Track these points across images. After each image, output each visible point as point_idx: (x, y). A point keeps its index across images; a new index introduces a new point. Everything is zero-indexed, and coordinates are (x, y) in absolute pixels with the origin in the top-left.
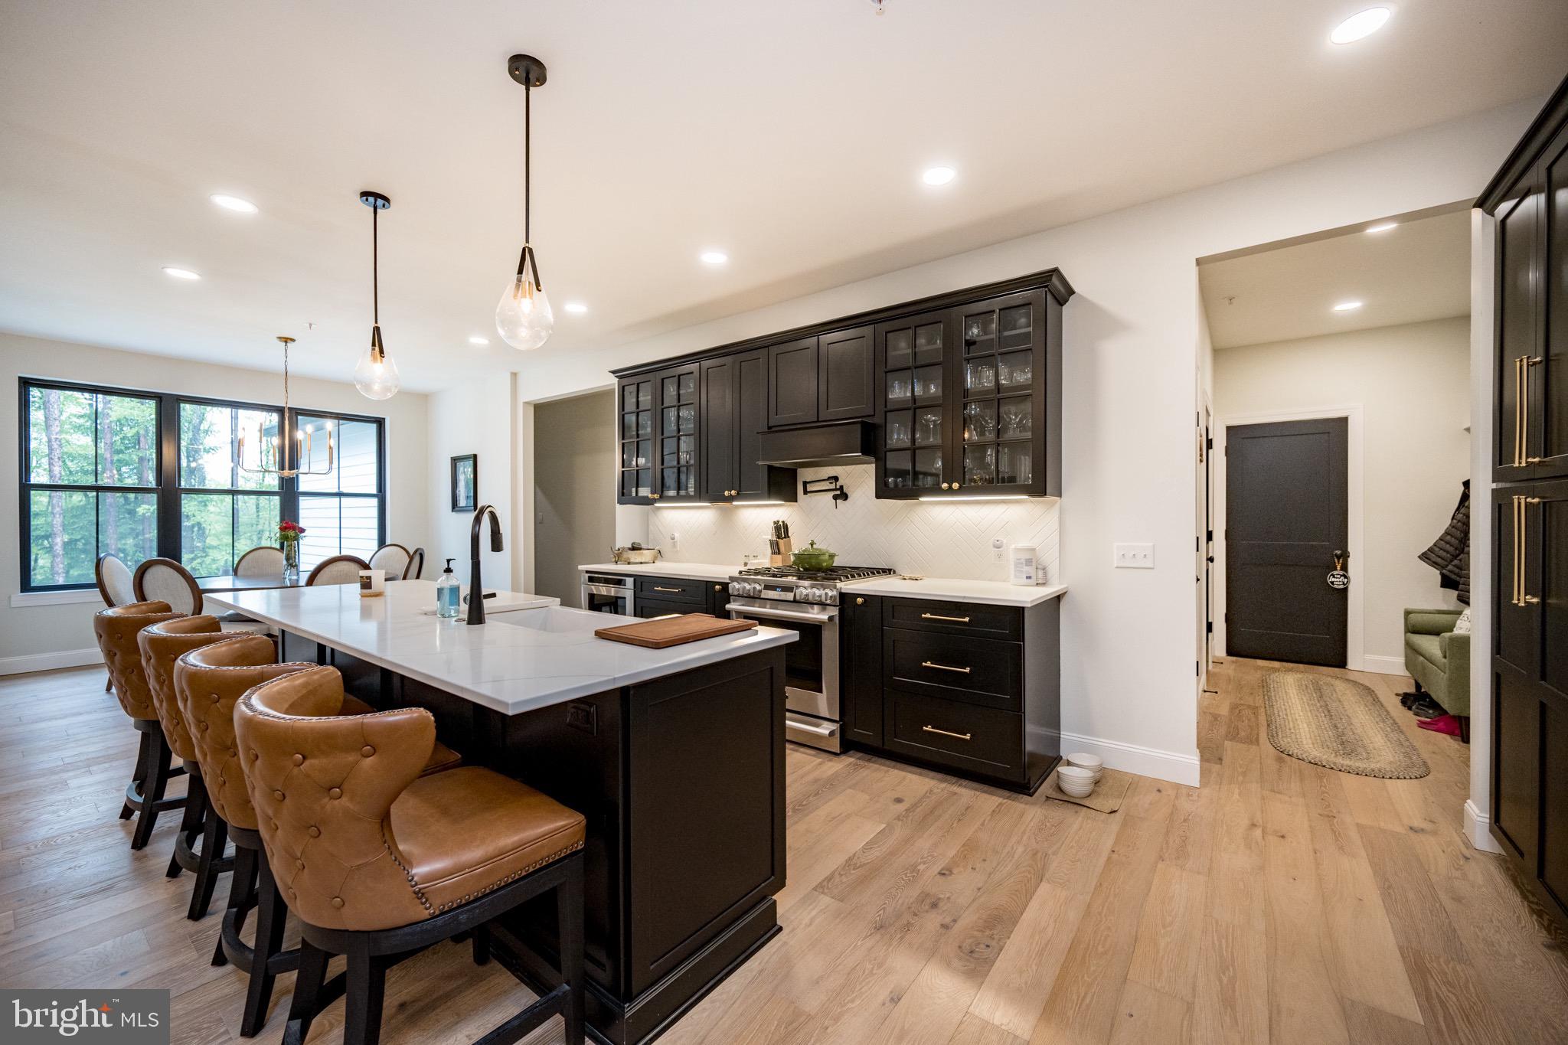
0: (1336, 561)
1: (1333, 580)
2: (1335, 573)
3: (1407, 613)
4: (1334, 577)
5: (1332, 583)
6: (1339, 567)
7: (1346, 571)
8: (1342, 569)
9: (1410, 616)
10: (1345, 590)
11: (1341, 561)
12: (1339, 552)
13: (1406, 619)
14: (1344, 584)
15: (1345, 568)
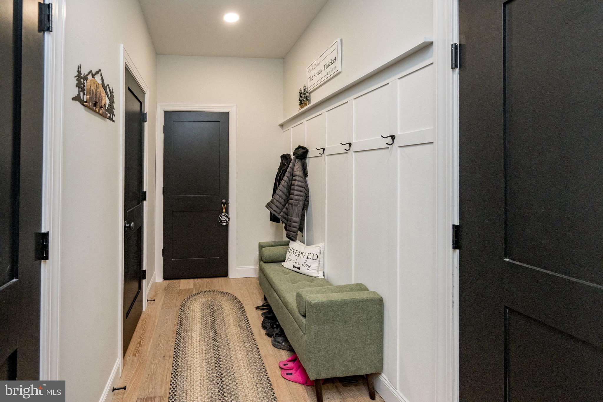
0: (223, 207)
1: (222, 219)
2: (223, 215)
3: (261, 247)
4: (222, 218)
5: (221, 221)
6: (224, 212)
7: (228, 213)
8: (225, 212)
9: (263, 249)
10: (227, 225)
11: (225, 207)
12: (224, 201)
13: (260, 251)
14: (227, 222)
15: (227, 212)
